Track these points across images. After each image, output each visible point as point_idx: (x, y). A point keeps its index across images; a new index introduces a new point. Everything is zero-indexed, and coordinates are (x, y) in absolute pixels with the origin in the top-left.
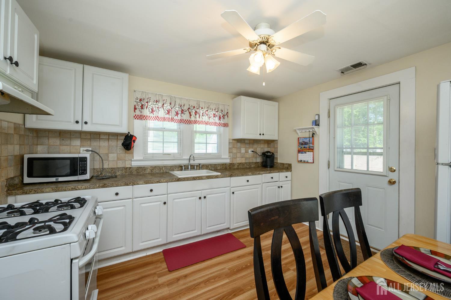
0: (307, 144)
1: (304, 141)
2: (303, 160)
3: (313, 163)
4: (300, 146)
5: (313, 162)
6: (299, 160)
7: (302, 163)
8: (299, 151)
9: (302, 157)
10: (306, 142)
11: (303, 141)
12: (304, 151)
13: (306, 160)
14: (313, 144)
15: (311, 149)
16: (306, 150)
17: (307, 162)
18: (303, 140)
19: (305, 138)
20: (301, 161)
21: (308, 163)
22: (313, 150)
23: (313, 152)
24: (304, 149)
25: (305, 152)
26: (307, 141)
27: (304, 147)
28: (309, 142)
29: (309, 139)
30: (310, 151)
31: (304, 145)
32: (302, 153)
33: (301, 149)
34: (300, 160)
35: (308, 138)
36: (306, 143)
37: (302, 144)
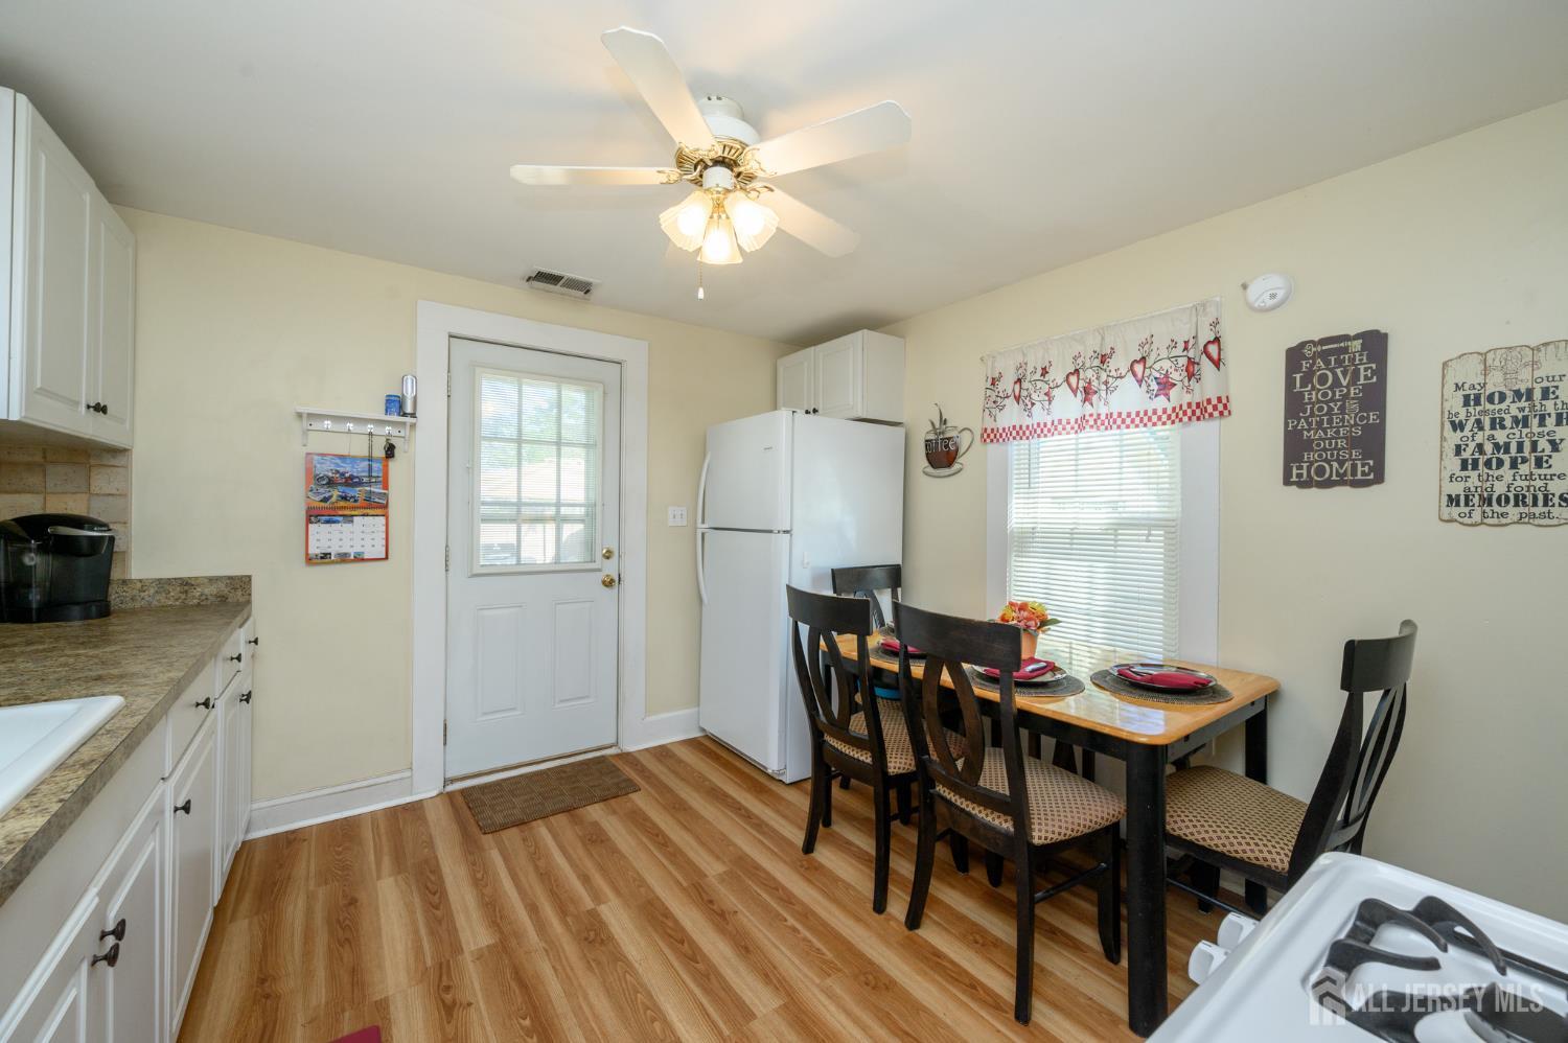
0: (360, 484)
1: (341, 470)
2: (334, 550)
3: (387, 558)
4: (322, 490)
5: (384, 556)
6: (314, 550)
7: (333, 562)
8: (313, 516)
9: (325, 537)
10: (352, 477)
11: (338, 472)
12: (340, 513)
13: (352, 552)
14: (386, 487)
15: (377, 506)
16: (354, 508)
17: (359, 559)
18: (338, 465)
19: (354, 459)
20: (325, 556)
21: (363, 560)
22: (386, 506)
23: (386, 516)
24: (342, 504)
25: (349, 519)
26: (359, 470)
27: (344, 498)
28: (370, 476)
29: (367, 463)
30: (368, 511)
31: (341, 488)
32: (328, 522)
33: (323, 504)
34: (318, 551)
35: (363, 459)
36: (351, 481)
37: (331, 483)
